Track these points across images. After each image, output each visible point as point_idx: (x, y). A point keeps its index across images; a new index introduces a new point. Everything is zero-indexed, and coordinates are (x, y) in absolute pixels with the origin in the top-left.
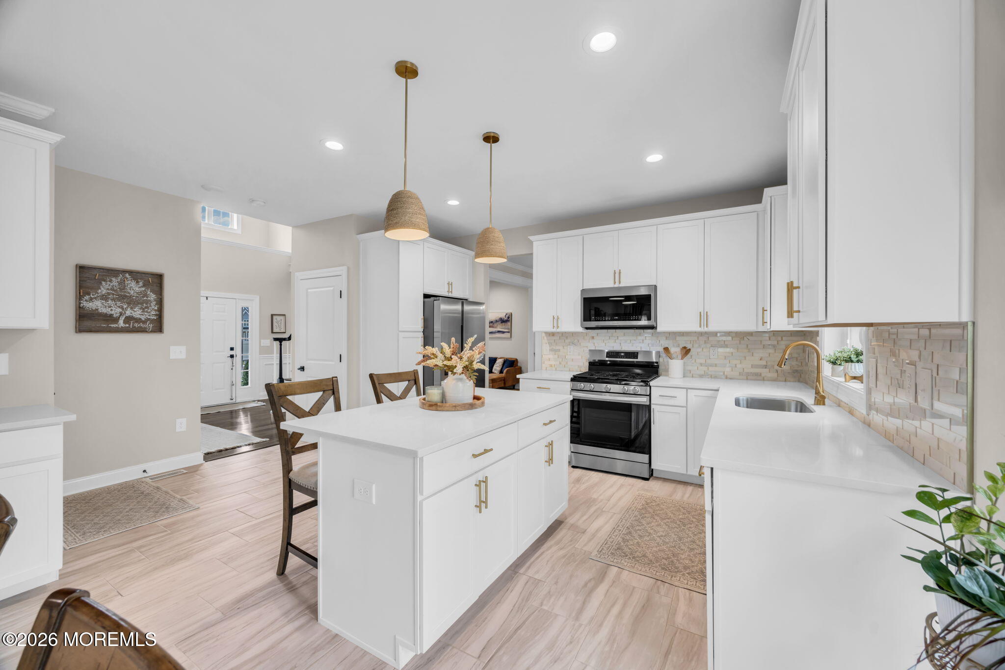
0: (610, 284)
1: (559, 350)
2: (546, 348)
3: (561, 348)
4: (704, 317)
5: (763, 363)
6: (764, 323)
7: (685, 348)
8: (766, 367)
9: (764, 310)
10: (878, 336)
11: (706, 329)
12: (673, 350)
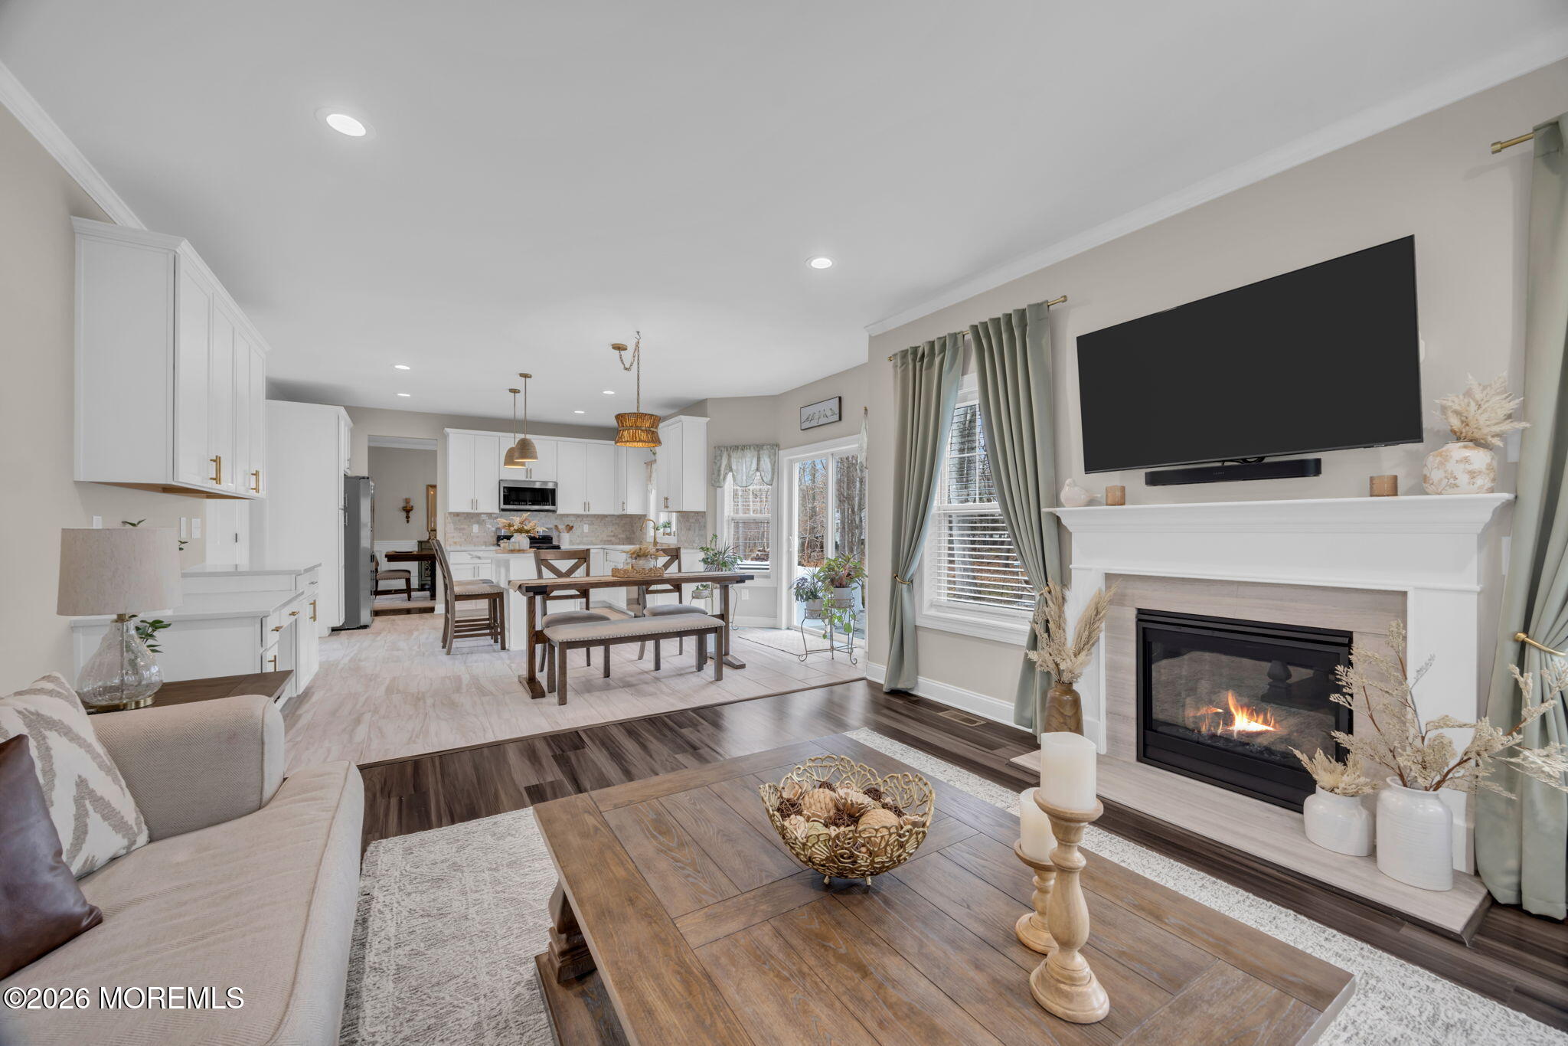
0: (523, 478)
1: (464, 529)
2: (450, 527)
3: (466, 527)
4: (586, 505)
5: (613, 534)
6: (623, 510)
7: (568, 525)
8: (614, 536)
9: (623, 503)
10: (683, 517)
11: (588, 513)
12: (560, 527)
